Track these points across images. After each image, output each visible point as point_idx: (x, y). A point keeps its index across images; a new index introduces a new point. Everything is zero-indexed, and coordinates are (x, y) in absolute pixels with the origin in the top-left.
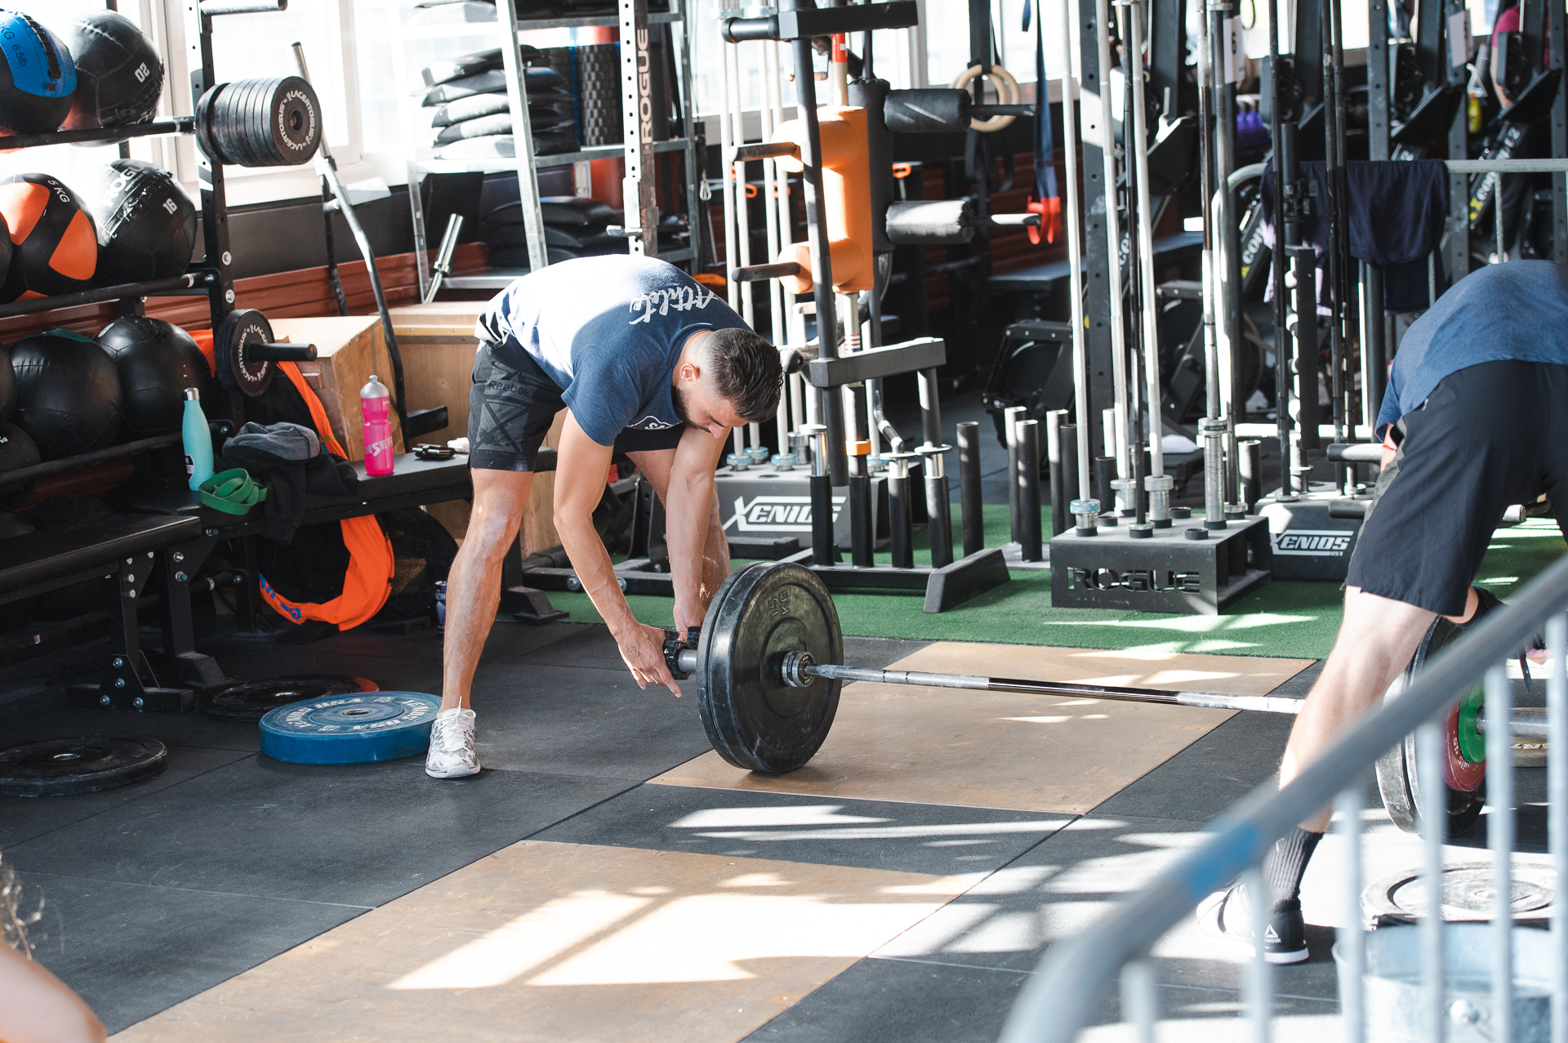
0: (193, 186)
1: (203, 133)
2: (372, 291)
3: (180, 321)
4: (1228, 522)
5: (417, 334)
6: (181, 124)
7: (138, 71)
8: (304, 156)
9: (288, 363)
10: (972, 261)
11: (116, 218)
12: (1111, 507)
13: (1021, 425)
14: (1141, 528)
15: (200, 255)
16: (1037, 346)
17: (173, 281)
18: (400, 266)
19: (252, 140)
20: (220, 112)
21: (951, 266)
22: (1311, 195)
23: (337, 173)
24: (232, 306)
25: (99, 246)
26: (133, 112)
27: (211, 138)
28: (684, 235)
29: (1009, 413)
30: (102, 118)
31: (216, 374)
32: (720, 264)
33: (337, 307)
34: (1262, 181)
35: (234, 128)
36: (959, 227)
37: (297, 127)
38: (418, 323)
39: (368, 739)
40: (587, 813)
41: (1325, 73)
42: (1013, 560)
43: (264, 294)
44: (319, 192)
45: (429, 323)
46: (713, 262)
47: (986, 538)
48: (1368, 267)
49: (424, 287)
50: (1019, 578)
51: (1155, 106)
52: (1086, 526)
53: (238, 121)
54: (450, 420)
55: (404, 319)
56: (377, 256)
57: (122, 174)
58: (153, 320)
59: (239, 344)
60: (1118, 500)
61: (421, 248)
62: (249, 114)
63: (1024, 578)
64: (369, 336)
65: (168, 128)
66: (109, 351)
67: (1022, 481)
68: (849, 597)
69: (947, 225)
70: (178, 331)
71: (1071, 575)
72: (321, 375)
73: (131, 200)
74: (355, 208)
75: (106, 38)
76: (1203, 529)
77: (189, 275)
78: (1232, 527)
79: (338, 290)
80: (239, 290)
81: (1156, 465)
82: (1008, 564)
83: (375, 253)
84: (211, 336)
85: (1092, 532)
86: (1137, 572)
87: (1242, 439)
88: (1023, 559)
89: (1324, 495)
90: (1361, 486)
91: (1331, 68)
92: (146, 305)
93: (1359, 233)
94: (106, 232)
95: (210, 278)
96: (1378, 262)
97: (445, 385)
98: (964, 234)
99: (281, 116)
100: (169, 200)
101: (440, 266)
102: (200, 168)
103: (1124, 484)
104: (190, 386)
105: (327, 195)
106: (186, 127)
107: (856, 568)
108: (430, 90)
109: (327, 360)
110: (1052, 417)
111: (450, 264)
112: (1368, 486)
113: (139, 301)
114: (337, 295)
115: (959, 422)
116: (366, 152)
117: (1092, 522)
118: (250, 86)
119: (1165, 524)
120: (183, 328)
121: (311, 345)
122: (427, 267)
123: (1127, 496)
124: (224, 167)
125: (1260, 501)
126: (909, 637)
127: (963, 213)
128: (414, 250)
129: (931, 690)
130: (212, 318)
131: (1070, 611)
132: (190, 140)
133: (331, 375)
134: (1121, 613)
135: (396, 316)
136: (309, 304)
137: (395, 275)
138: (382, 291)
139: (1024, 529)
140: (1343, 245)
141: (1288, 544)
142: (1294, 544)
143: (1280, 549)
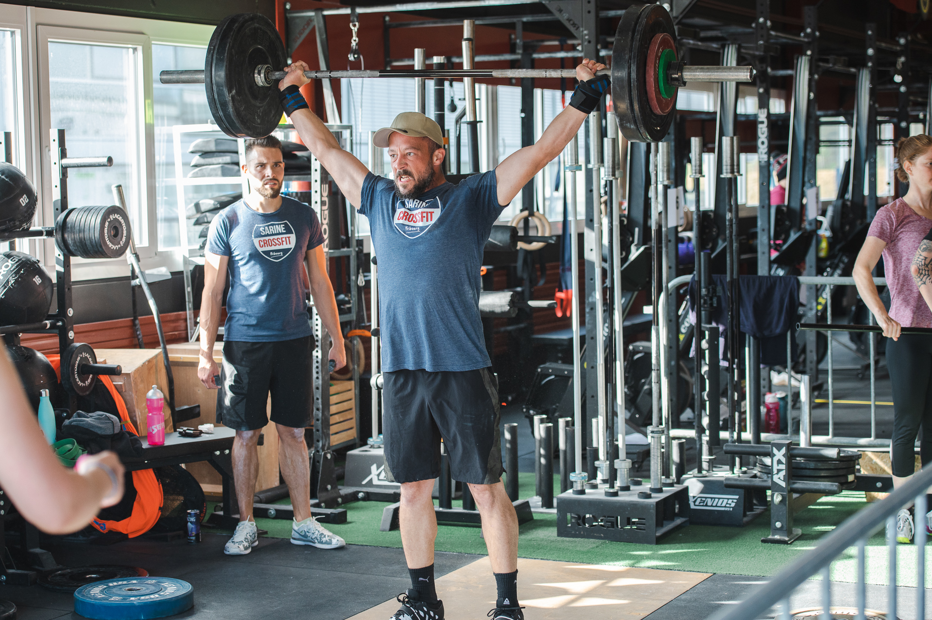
0: (52, 270)
1: (59, 237)
2: (157, 334)
3: (41, 349)
4: (664, 489)
5: (185, 360)
6: (46, 231)
7: (22, 199)
8: (120, 252)
9: (105, 376)
10: (522, 325)
11: (5, 286)
12: (594, 477)
13: (543, 427)
14: (612, 490)
15: (54, 310)
16: (557, 378)
17: (37, 325)
18: (177, 319)
19: (88, 243)
20: (69, 225)
21: (510, 328)
22: (718, 294)
23: (139, 263)
24: (72, 341)
26: (17, 223)
27: (64, 240)
28: (348, 306)
29: (536, 419)
31: (61, 382)
32: (368, 324)
33: (137, 342)
34: (691, 285)
35: (78, 235)
36: (509, 308)
37: (116, 235)
38: (186, 354)
39: (139, 606)
41: (727, 223)
42: (536, 507)
43: (93, 334)
44: (130, 274)
45: (192, 354)
46: (364, 323)
47: (520, 493)
48: (751, 338)
49: (191, 333)
50: (539, 518)
51: (629, 239)
52: (579, 488)
53: (80, 231)
54: (201, 413)
55: (177, 351)
56: (161, 313)
57: (9, 261)
58: (24, 347)
59: (75, 364)
60: (599, 473)
61: (190, 309)
62: (87, 227)
63: (542, 518)
64: (155, 361)
65: (39, 233)
67: (543, 461)
69: (501, 306)
70: (39, 355)
71: (569, 518)
72: (124, 383)
73: (14, 276)
74: (150, 285)
75: (3, 179)
76: (649, 492)
77: (47, 322)
78: (667, 491)
79: (138, 333)
80: (78, 331)
81: (622, 454)
82: (532, 510)
83: (160, 311)
84: (59, 358)
85: (582, 492)
86: (608, 517)
87: (674, 438)
88: (542, 507)
89: (722, 474)
90: (744, 469)
91: (731, 220)
92: (21, 338)
93: (747, 318)
95: (60, 324)
96: (758, 335)
97: (200, 392)
98: (512, 312)
99: (106, 229)
100: (37, 276)
102: (57, 259)
103: (602, 463)
104: (44, 388)
105: (134, 276)
106: (50, 233)
107: (441, 509)
108: (198, 215)
109: (128, 375)
110: (561, 422)
112: (748, 469)
113: (17, 336)
114: (138, 335)
115: (506, 423)
116: (159, 250)
117: (583, 486)
118: (88, 210)
119: (626, 488)
120: (42, 353)
121: (119, 366)
122: (193, 321)
123: (604, 471)
124: (71, 257)
125: (684, 476)
126: (471, 552)
127: (511, 300)
128: (185, 310)
129: (481, 586)
130: (60, 348)
131: (567, 539)
132: (52, 241)
133: (130, 384)
134: (598, 542)
135: (172, 349)
136: (120, 341)
137: (173, 325)
138: (164, 334)
139: (543, 488)
140: (736, 325)
141: (700, 503)
142: (704, 502)
143: (695, 505)
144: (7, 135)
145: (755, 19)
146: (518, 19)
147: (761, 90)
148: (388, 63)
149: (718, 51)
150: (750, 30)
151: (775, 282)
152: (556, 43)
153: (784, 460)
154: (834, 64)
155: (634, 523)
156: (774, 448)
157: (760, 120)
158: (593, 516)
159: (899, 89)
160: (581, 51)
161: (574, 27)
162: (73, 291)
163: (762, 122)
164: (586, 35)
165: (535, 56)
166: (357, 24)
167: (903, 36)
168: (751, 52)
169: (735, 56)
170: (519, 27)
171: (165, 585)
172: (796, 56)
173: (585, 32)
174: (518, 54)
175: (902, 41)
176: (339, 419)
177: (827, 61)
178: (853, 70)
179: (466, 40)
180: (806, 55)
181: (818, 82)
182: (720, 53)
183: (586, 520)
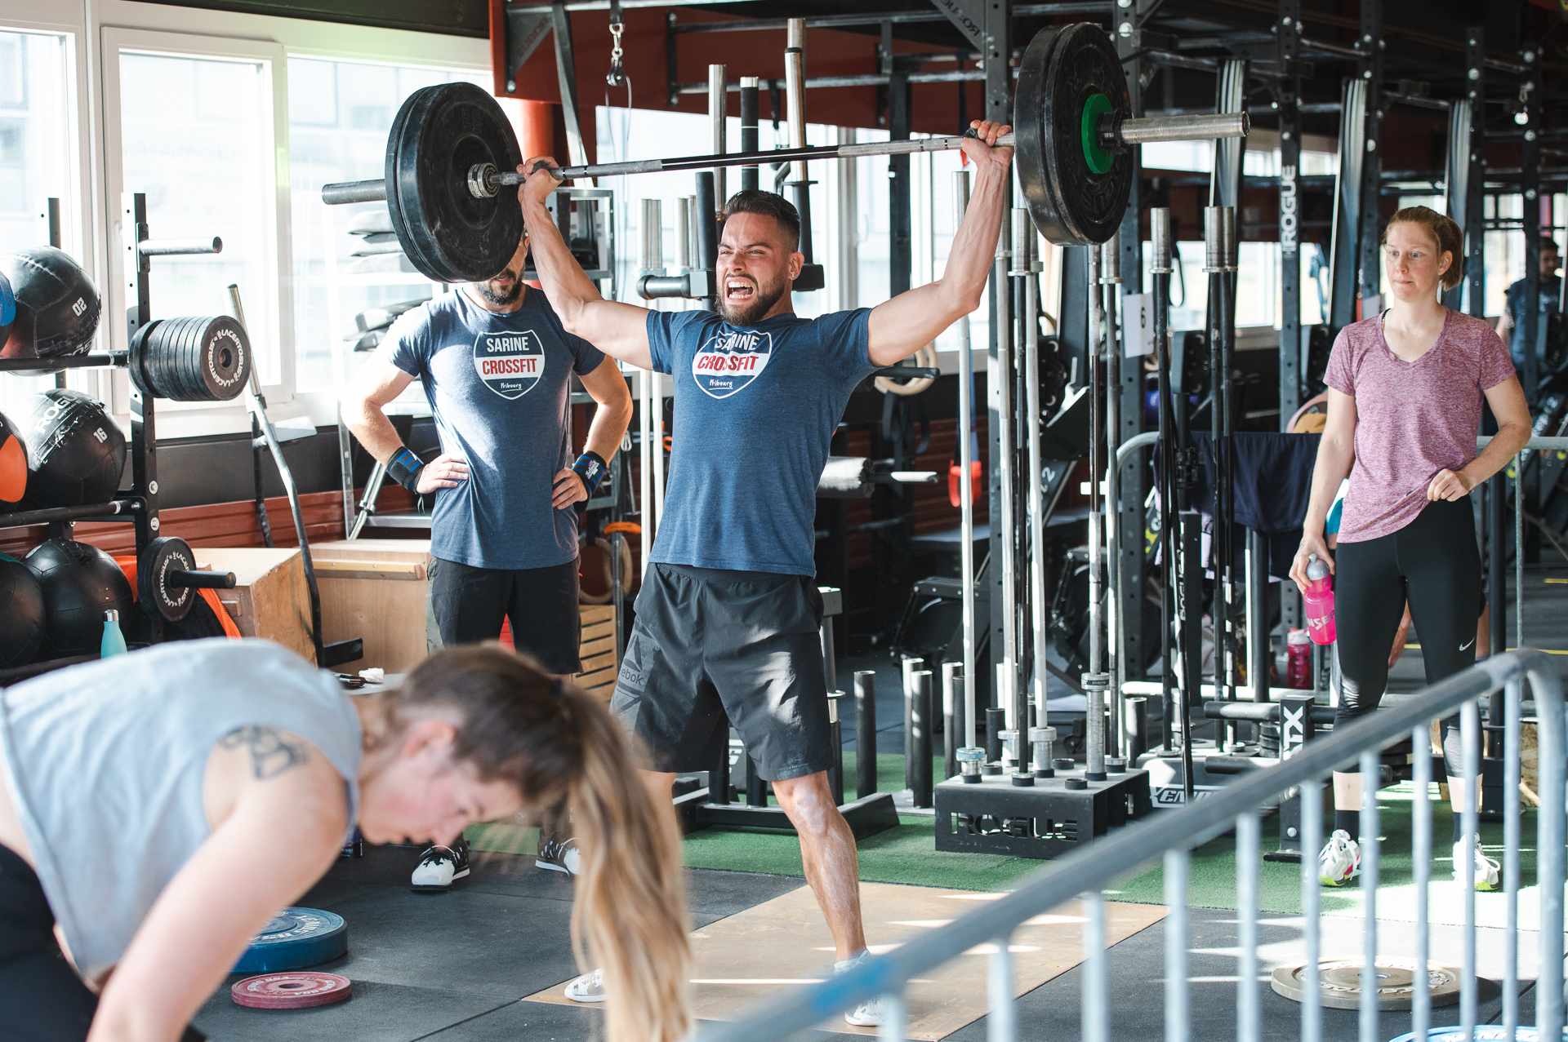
0: (124, 417)
1: (136, 366)
2: (294, 526)
3: (106, 547)
4: (1108, 775)
5: (339, 568)
6: (116, 357)
7: (76, 305)
8: (234, 392)
9: (208, 590)
10: (895, 521)
11: (48, 445)
12: (998, 757)
13: (916, 675)
14: (1023, 776)
15: (127, 483)
16: (944, 603)
17: (100, 508)
18: (327, 504)
19: (182, 375)
20: (152, 348)
21: (875, 525)
22: (1201, 463)
23: (266, 411)
24: (157, 534)
25: (29, 470)
26: (69, 343)
27: (144, 372)
28: (606, 483)
29: (907, 663)
30: (39, 348)
31: (138, 599)
32: (637, 513)
33: (263, 539)
34: (1155, 448)
35: (165, 362)
36: (860, 483)
37: (226, 364)
38: (340, 557)
39: (259, 949)
40: (462, 1025)
41: (1212, 347)
42: (905, 806)
43: (191, 524)
44: (250, 429)
45: (350, 559)
46: (631, 511)
47: (879, 785)
48: (1255, 534)
49: (350, 525)
50: (909, 823)
51: (1062, 375)
52: (972, 773)
53: (169, 357)
54: (364, 653)
55: (327, 553)
56: (299, 493)
57: (56, 403)
58: (80, 544)
59: (161, 570)
60: (1005, 751)
61: (347, 487)
62: (180, 350)
63: (913, 823)
64: (289, 568)
65: (103, 361)
66: (35, 572)
67: (916, 732)
68: (743, 835)
69: (848, 480)
70: (104, 556)
71: (954, 821)
72: (240, 602)
73: (63, 428)
74: (283, 445)
75: (46, 272)
76: (1083, 779)
77: (116, 502)
78: (1112, 779)
79: (264, 524)
80: (165, 519)
81: (1041, 719)
82: (898, 810)
83: (298, 489)
84: (136, 562)
85: (976, 779)
86: (1017, 818)
87: (1129, 696)
88: (915, 806)
89: (1204, 752)
90: (1240, 744)
91: (1219, 342)
92: (74, 530)
93: (1247, 501)
94: (37, 457)
95: (137, 506)
96: (1264, 529)
97: (363, 619)
98: (865, 490)
99: (211, 353)
100: (100, 429)
101: (366, 504)
102: (132, 401)
103: (1009, 734)
104: (111, 608)
105: (257, 432)
106: (120, 361)
107: (750, 807)
108: (362, 335)
109: (246, 589)
110: (947, 669)
111: (376, 503)
112: (1247, 745)
113: (68, 526)
114: (263, 528)
115: (856, 671)
116: (298, 392)
117: (977, 769)
118: (182, 324)
119: (1047, 774)
120: (109, 554)
121: (230, 573)
122: (352, 506)
123: (1013, 746)
124: (155, 399)
125: (1143, 756)
126: (795, 874)
127: (863, 470)
128: (341, 488)
129: (808, 923)
130: (137, 546)
131: (952, 854)
132: (123, 373)
133: (249, 603)
134: (1001, 859)
135: (318, 550)
136: (235, 536)
137: (320, 512)
138: (305, 527)
139: (916, 776)
140: (1227, 511)
141: (1167, 798)
142: (1173, 798)
143: (1159, 802)
144: (53, 204)
145: (1277, 20)
146: (885, 18)
147: (1286, 136)
148: (674, 91)
149: (1213, 71)
150: (1268, 37)
151: (1292, 444)
152: (952, 58)
153: (1300, 728)
154: (1408, 93)
155: (1059, 830)
156: (1285, 709)
157: (1284, 184)
158: (994, 817)
159: (1523, 137)
160: (984, 70)
161: (972, 30)
162: (158, 455)
163: (1288, 188)
164: (990, 44)
165: (913, 78)
166: (621, 25)
167: (1529, 49)
168: (1269, 73)
169: (1240, 80)
170: (887, 32)
171: (302, 918)
172: (1344, 80)
173: (990, 39)
174: (885, 75)
175: (1529, 57)
176: (591, 666)
177: (1394, 88)
178: (1443, 103)
179: (792, 50)
180: (1362, 77)
181: (1383, 123)
182: (1215, 74)
183: (982, 823)
